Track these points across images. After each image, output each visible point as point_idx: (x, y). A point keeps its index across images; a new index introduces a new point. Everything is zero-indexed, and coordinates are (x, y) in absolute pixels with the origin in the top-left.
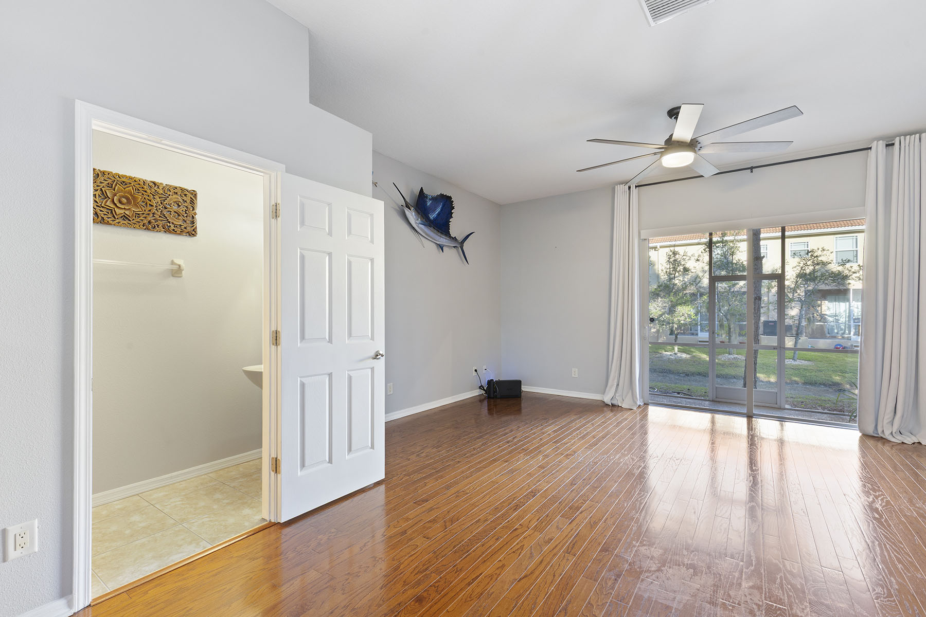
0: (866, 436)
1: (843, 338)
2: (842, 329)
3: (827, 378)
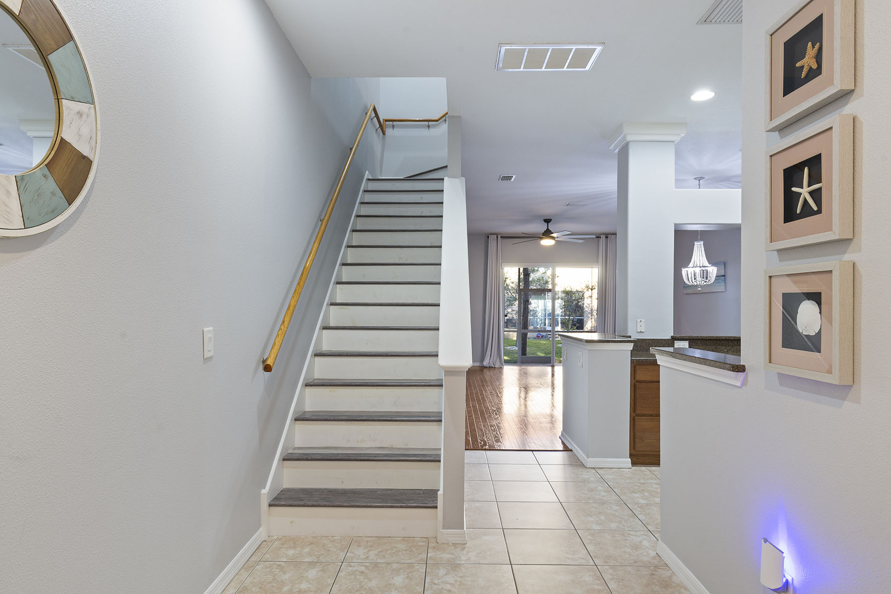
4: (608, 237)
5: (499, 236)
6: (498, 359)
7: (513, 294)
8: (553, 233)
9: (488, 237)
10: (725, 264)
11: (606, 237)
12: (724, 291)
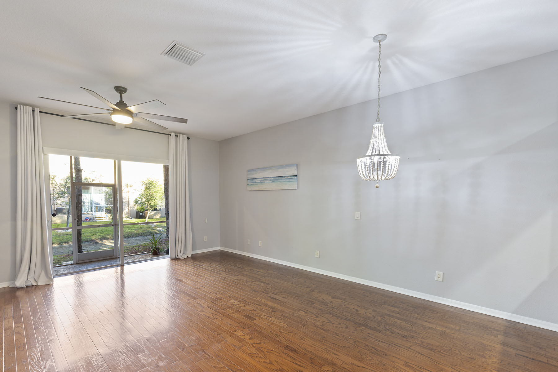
0: (172, 259)
1: (88, 213)
2: (87, 209)
3: (88, 237)
4: (177, 136)
5: (37, 111)
6: (43, 273)
7: (62, 189)
8: (128, 107)
9: (16, 108)
10: (297, 166)
11: (176, 136)
12: (296, 189)
